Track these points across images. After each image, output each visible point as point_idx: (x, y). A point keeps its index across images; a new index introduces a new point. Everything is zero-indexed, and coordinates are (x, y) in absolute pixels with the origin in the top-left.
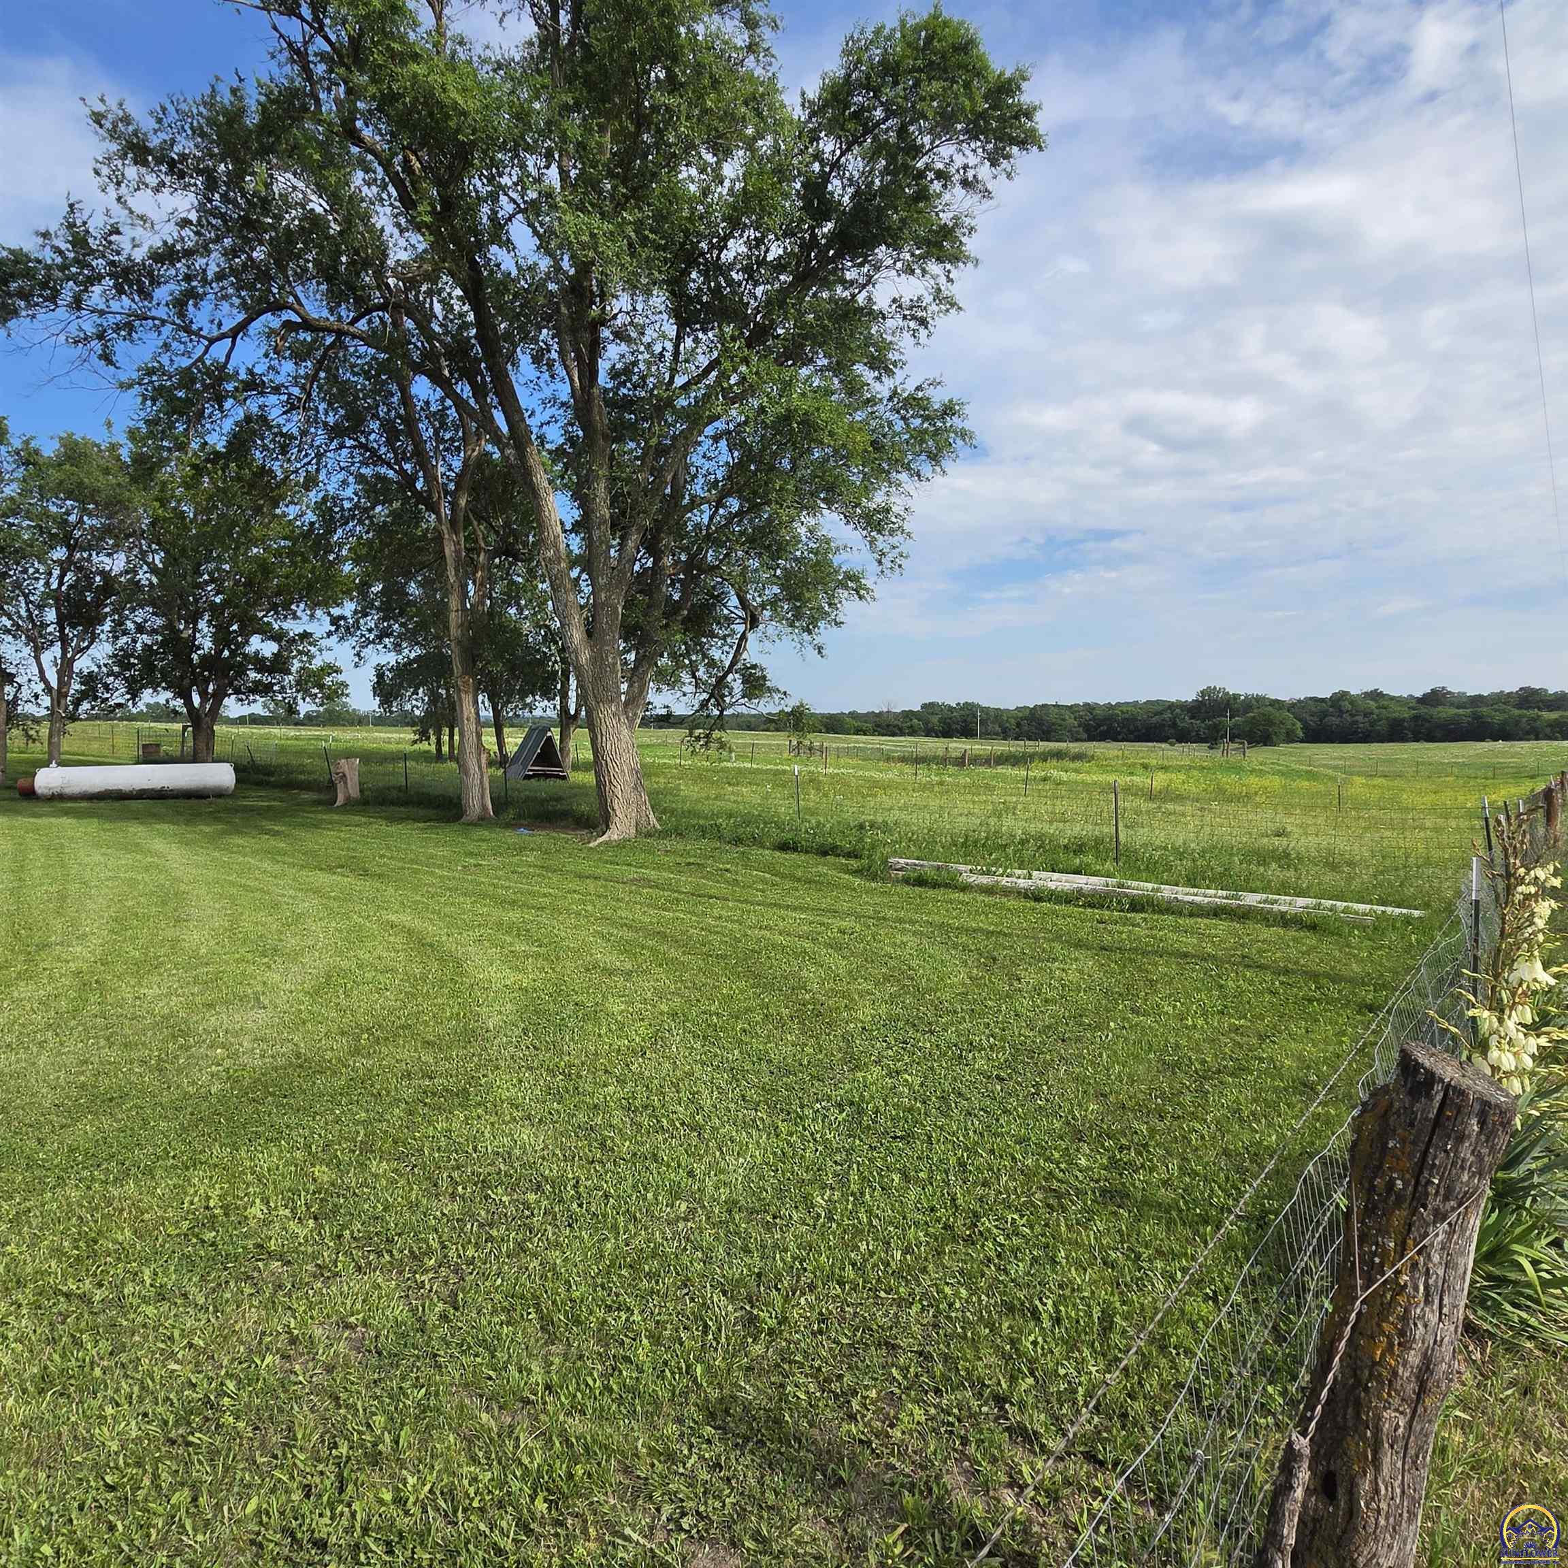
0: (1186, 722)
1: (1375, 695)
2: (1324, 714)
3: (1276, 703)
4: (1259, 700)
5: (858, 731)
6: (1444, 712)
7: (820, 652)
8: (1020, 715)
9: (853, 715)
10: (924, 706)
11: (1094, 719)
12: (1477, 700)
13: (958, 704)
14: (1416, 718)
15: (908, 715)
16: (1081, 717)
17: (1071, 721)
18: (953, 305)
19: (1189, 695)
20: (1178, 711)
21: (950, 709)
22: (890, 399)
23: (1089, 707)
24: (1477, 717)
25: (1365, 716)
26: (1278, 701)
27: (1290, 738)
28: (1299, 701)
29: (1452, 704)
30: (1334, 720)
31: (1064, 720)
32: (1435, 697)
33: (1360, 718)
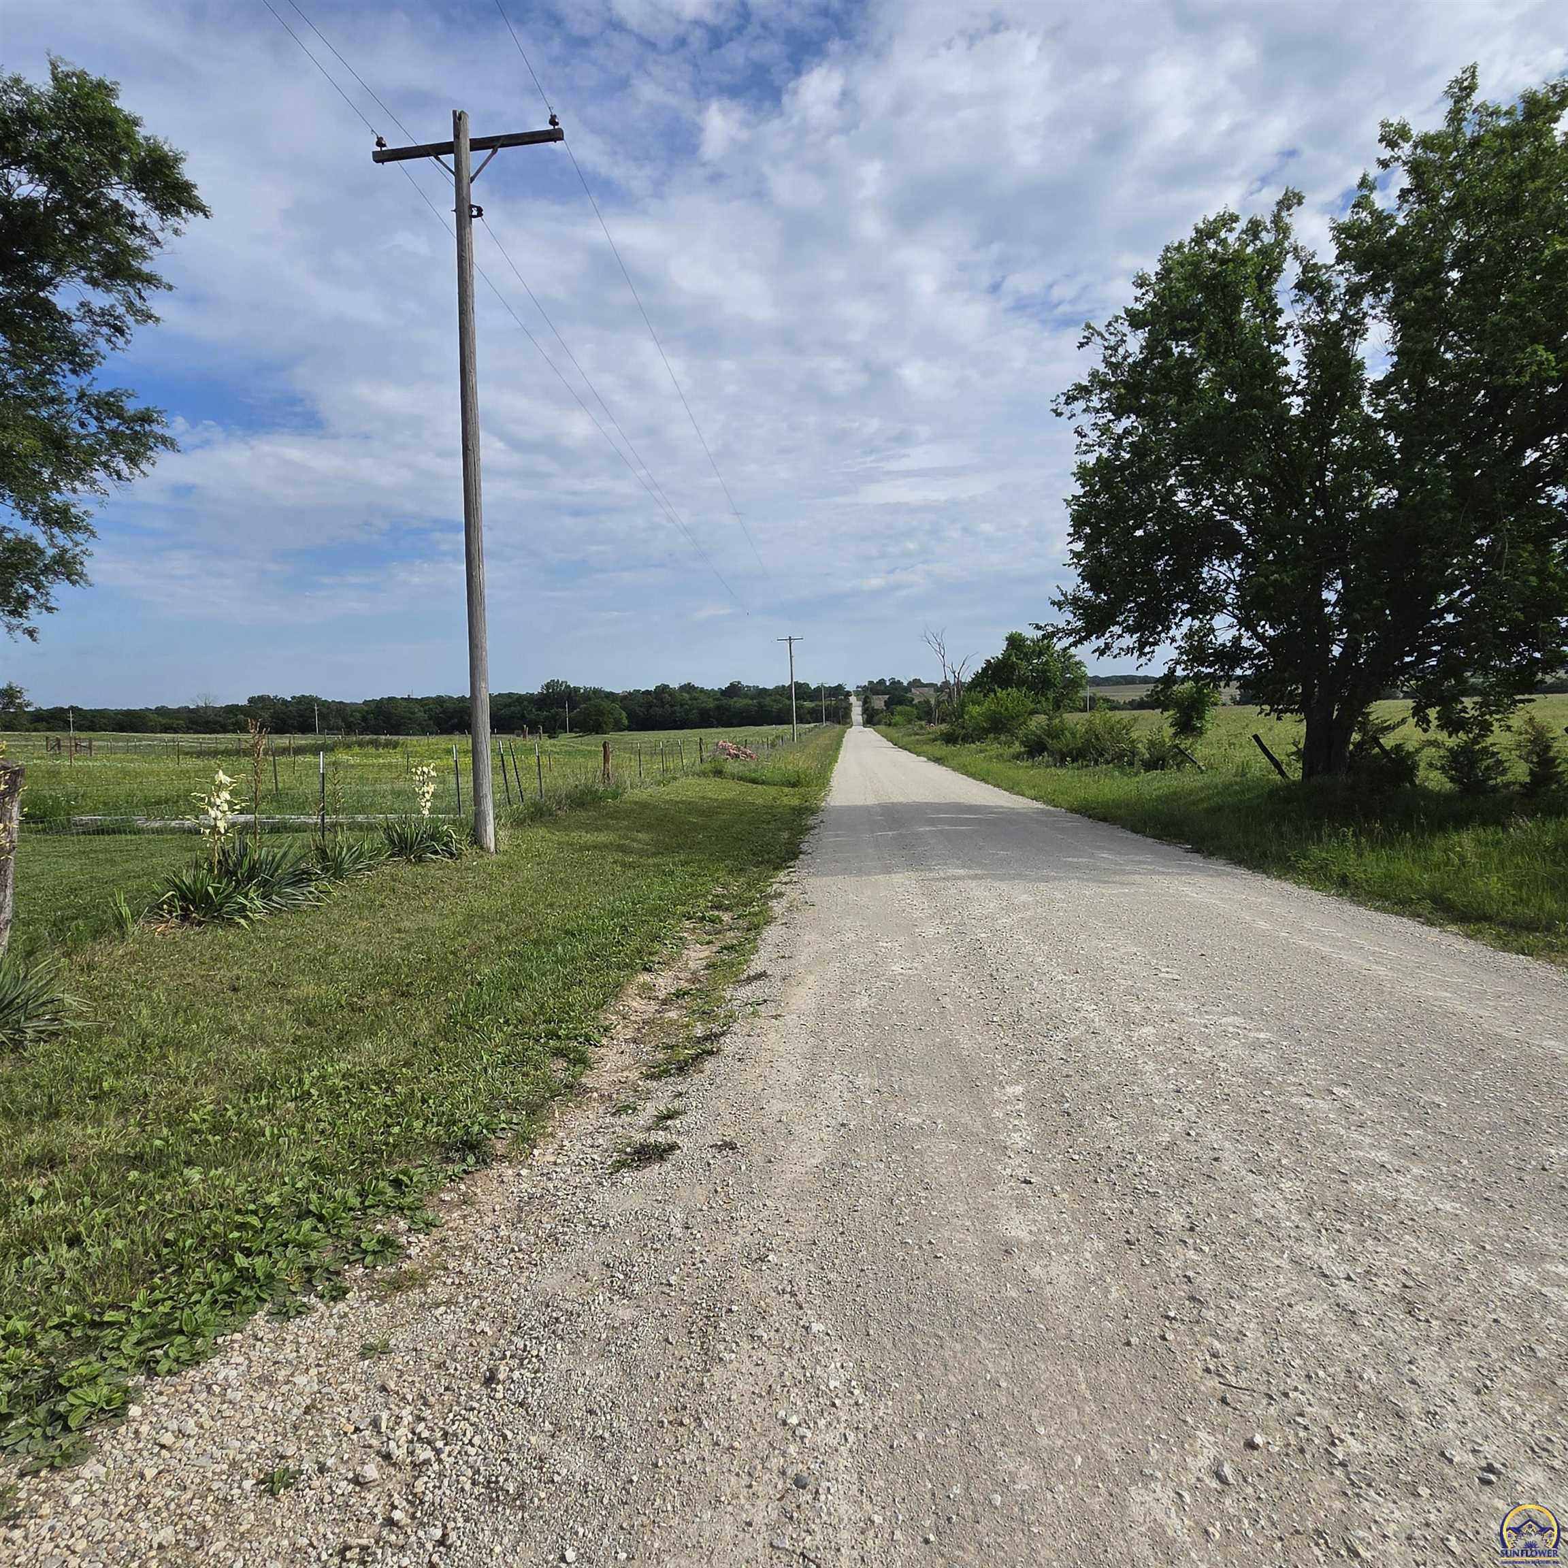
0: (533, 714)
1: (688, 688)
2: (650, 706)
3: (610, 696)
4: (597, 692)
5: (166, 730)
6: (741, 702)
7: (31, 636)
8: (366, 708)
9: (162, 711)
10: (251, 700)
11: (444, 712)
12: (763, 692)
13: (293, 698)
14: (718, 708)
15: (232, 710)
16: (431, 710)
17: (421, 715)
18: (150, 317)
19: (536, 689)
20: (526, 703)
21: (285, 702)
22: (80, 399)
23: (440, 700)
24: (761, 706)
25: (682, 705)
26: (612, 693)
27: (619, 727)
28: (630, 693)
29: (746, 696)
30: (657, 710)
31: (413, 713)
32: (734, 690)
33: (677, 708)
